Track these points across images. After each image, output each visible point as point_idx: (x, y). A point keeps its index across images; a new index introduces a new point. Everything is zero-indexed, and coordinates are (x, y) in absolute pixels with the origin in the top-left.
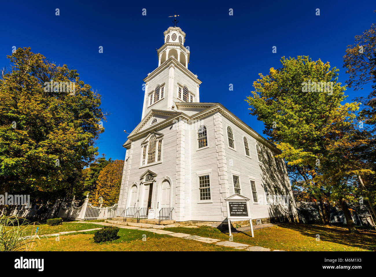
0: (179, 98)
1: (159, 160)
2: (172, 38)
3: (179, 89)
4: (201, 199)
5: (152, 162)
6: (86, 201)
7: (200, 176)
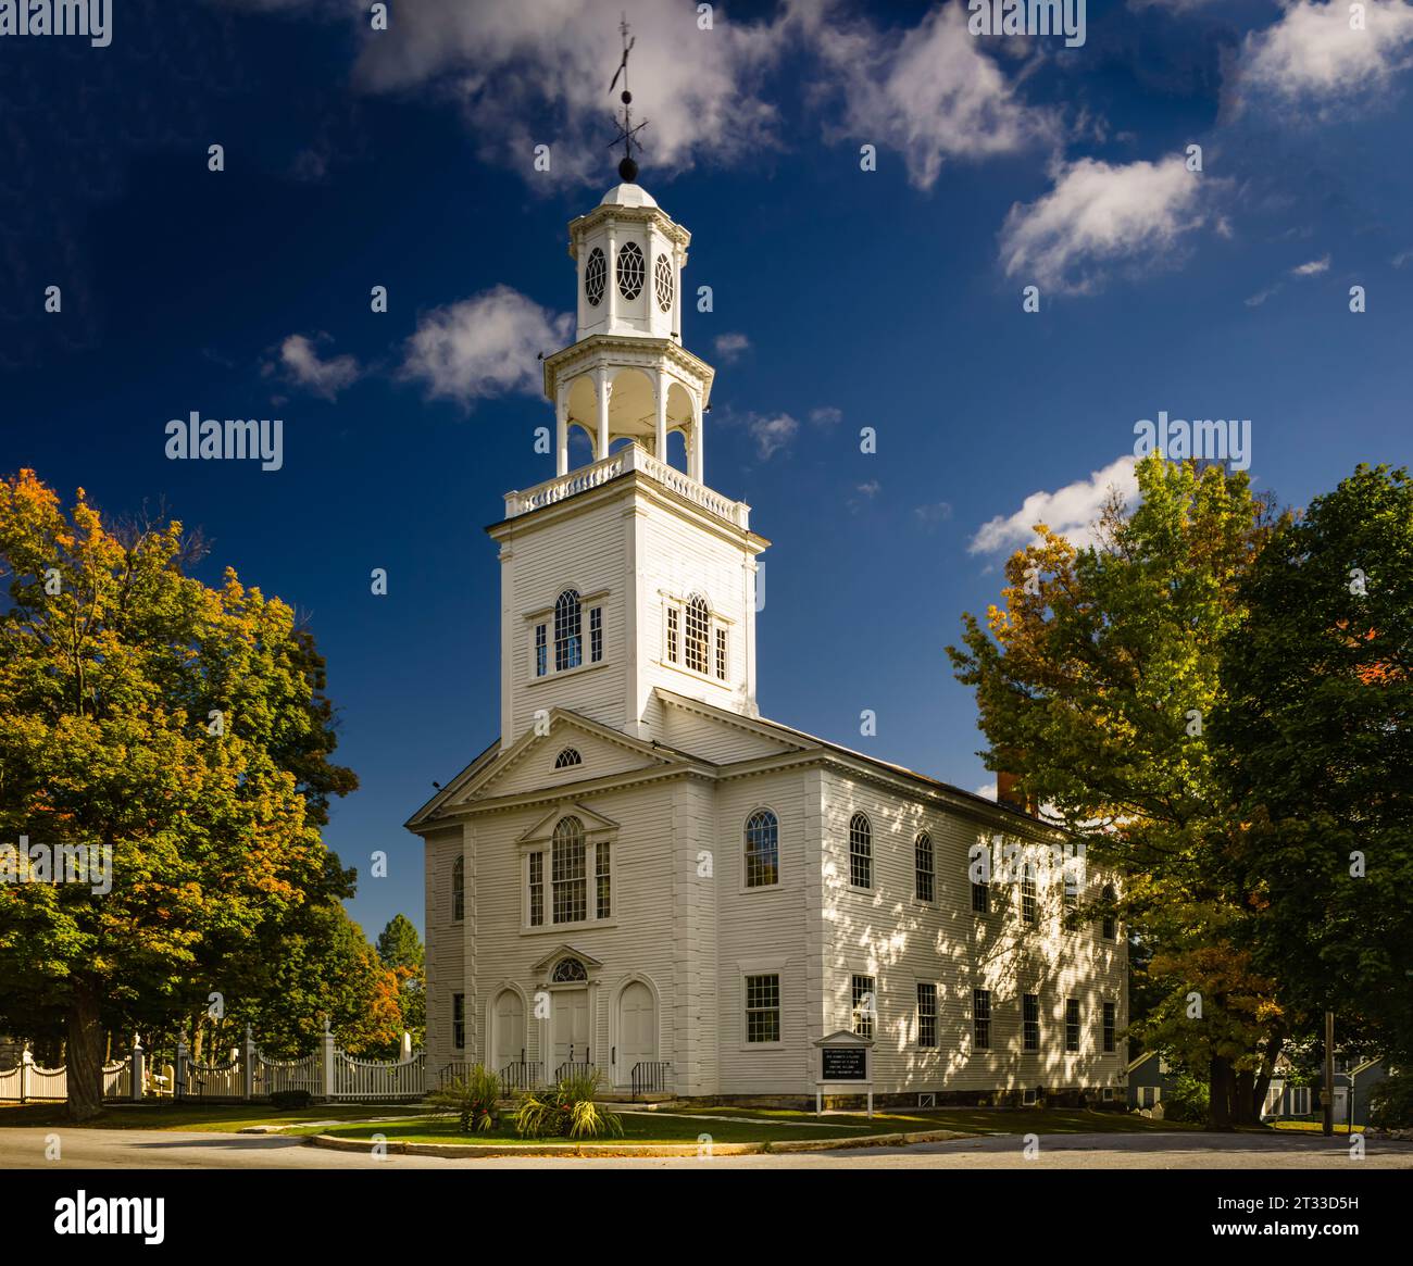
0: (671, 664)
1: (603, 913)
2: (619, 274)
3: (670, 615)
4: (751, 1039)
5: (576, 919)
6: (328, 1041)
7: (750, 974)
